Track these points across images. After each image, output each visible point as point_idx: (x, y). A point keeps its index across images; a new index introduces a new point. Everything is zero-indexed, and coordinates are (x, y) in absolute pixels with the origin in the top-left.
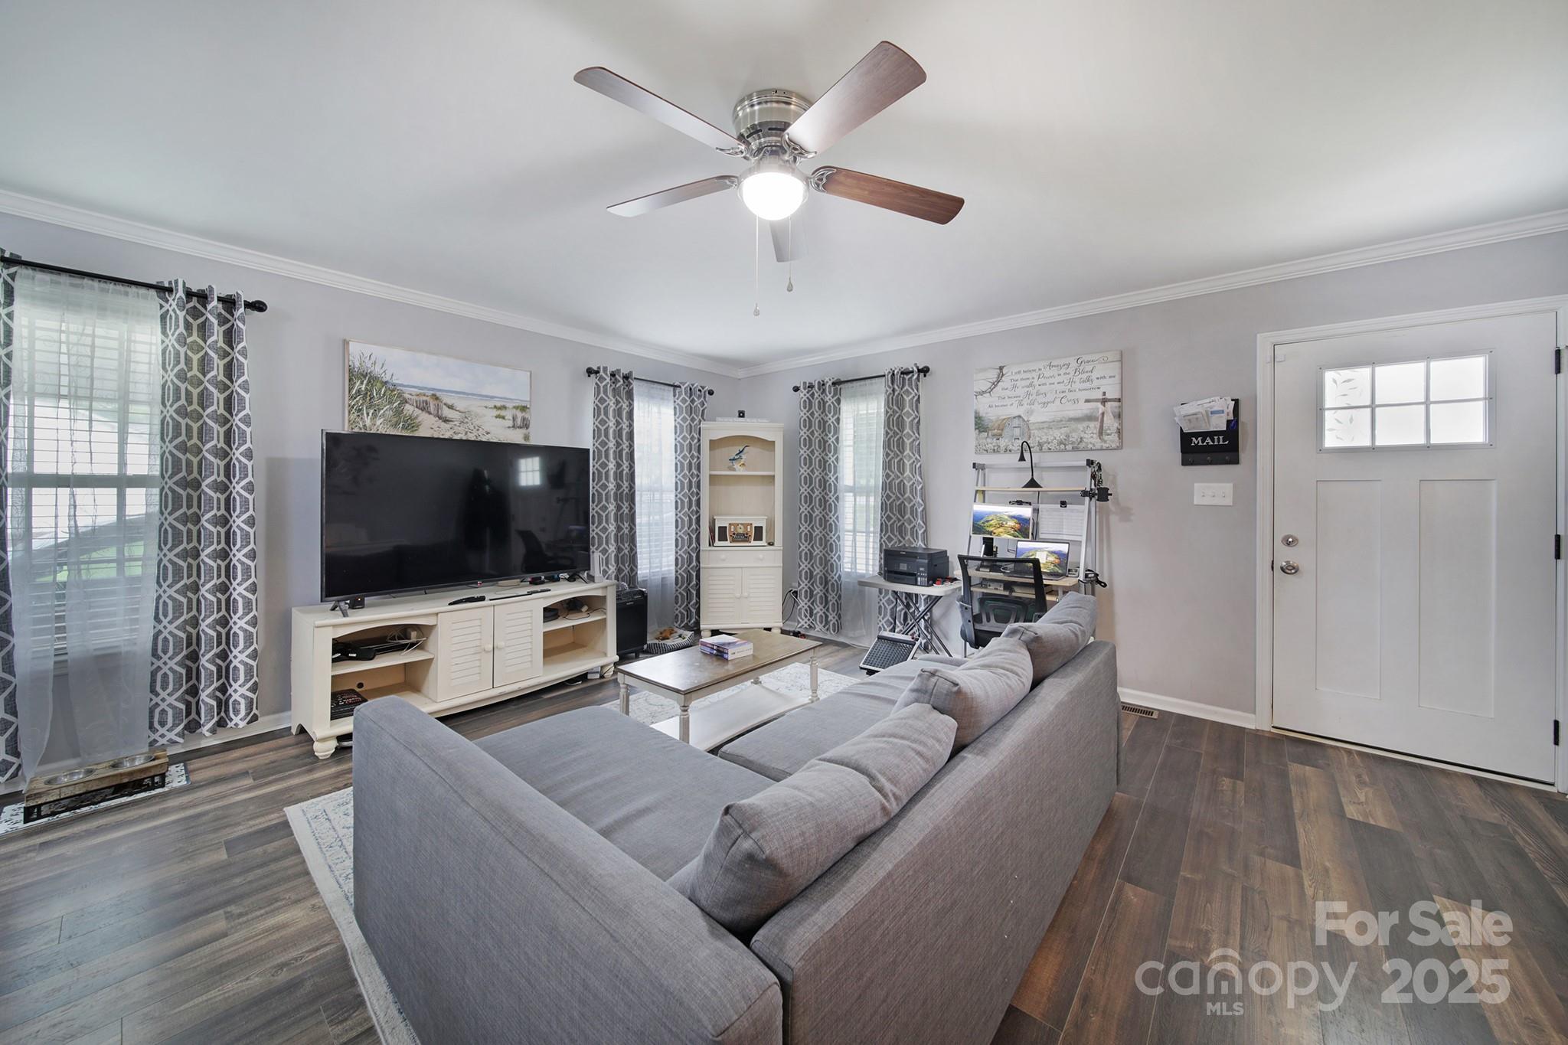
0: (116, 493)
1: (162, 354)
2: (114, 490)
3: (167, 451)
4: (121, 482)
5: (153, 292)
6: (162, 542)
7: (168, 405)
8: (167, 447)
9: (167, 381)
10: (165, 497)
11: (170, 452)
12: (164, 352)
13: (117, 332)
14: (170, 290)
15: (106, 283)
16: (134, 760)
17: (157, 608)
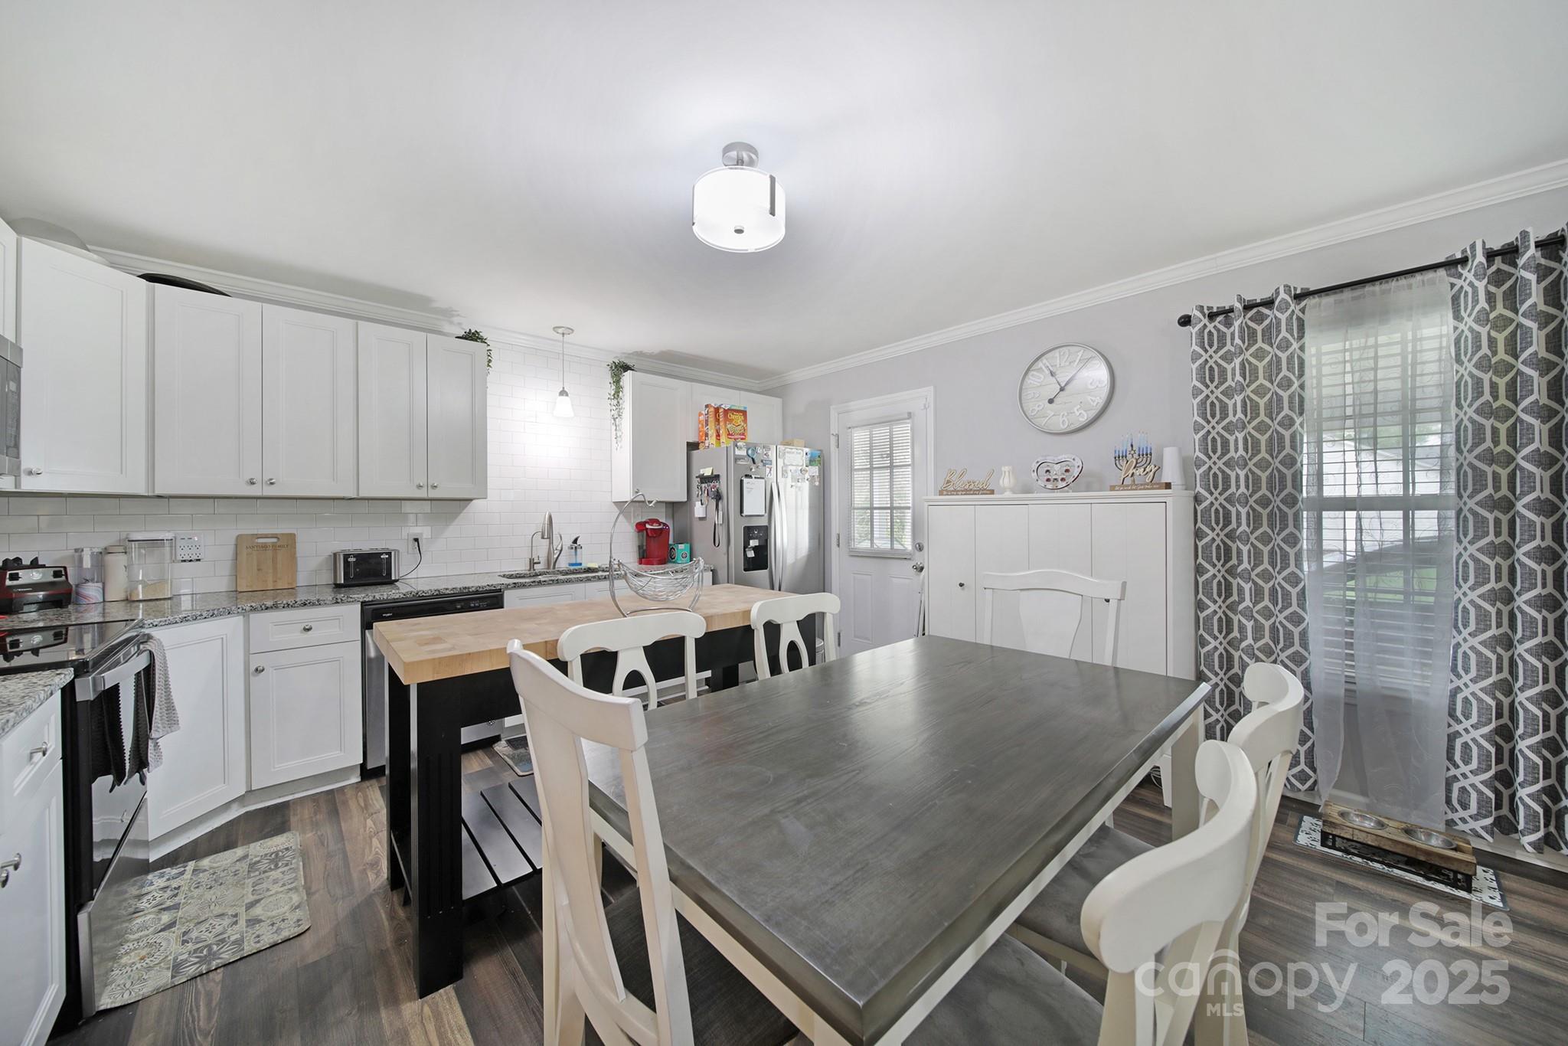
0: (1401, 516)
1: (1455, 344)
2: (1400, 513)
3: (1465, 463)
4: (1407, 504)
5: (1442, 272)
6: (1460, 577)
7: (1465, 405)
8: (1465, 458)
9: (1462, 375)
10: (1464, 521)
11: (1471, 465)
12: (1457, 342)
13: (1399, 335)
14: (1464, 261)
15: (1387, 282)
16: (1429, 835)
17: (1455, 659)
